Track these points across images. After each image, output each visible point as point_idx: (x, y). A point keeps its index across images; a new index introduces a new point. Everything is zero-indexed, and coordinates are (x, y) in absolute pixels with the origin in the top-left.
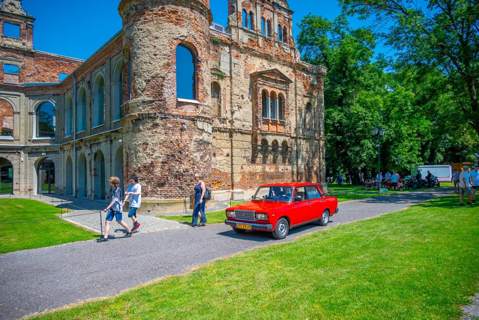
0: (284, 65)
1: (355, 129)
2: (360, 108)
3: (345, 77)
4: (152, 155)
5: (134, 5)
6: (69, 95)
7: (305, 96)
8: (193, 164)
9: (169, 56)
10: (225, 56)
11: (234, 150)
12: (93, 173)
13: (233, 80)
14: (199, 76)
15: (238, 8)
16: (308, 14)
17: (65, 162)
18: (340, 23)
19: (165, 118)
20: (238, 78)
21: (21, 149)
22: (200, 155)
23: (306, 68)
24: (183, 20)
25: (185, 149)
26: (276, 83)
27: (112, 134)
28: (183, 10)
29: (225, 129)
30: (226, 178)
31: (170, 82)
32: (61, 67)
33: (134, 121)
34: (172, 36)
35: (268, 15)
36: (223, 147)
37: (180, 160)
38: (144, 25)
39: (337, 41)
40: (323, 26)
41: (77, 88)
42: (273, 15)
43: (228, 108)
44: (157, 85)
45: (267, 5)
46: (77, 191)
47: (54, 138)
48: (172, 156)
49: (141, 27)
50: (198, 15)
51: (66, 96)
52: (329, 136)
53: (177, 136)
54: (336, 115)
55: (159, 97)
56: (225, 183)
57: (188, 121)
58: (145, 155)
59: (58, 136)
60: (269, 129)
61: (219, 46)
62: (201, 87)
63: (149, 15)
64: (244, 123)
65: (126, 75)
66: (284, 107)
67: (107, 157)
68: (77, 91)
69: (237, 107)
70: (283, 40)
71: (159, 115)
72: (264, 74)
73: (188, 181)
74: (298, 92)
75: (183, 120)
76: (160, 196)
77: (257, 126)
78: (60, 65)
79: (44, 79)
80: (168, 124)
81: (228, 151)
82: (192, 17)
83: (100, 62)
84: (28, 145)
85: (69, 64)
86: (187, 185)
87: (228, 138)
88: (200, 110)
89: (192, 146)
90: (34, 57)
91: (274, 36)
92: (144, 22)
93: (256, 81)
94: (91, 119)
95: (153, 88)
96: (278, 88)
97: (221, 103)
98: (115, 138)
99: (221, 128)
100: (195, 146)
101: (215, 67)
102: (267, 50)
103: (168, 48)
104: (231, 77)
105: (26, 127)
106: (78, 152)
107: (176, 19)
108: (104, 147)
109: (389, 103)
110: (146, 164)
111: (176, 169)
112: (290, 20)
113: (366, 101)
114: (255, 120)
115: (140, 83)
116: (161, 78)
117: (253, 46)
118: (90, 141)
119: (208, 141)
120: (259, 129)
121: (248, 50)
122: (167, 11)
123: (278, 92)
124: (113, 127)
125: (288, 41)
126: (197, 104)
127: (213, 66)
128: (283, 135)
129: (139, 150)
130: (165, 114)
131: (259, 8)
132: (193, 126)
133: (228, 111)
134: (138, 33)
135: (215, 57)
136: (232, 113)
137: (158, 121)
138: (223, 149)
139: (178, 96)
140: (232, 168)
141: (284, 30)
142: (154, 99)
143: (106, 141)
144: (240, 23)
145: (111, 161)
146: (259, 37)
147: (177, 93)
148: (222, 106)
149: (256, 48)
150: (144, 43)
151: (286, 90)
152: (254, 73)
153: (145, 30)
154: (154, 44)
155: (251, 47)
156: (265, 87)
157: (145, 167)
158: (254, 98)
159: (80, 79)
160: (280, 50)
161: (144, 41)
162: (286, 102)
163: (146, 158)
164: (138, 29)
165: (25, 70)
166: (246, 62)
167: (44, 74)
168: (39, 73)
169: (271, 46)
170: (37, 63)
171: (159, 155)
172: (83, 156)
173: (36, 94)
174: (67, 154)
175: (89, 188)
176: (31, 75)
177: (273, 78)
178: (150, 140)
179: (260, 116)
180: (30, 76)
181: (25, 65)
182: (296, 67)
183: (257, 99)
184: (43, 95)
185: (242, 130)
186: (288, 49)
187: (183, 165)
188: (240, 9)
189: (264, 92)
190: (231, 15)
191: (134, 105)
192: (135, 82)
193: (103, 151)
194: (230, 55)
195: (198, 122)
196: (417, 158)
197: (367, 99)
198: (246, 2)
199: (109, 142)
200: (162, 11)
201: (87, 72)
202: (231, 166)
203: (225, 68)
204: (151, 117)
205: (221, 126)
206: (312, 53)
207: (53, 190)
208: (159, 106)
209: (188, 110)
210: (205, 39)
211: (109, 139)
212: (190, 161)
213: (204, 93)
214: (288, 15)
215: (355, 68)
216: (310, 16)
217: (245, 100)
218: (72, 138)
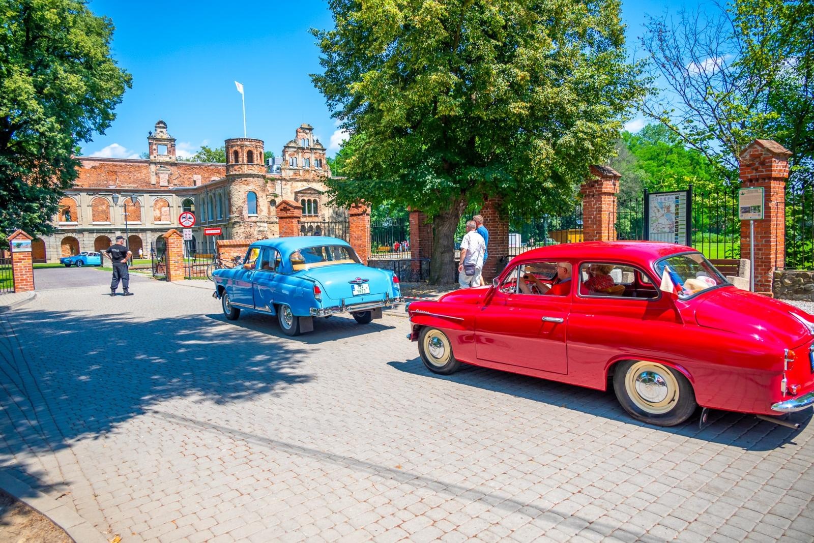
0: (317, 183)
9: (244, 198)
10: (278, 186)
14: (258, 204)
15: (286, 159)
17: (202, 237)
20: (286, 195)
24: (250, 183)
26: (311, 194)
27: (227, 225)
28: (249, 179)
31: (245, 209)
33: (233, 223)
34: (246, 190)
35: (307, 156)
42: (311, 155)
45: (306, 151)
50: (256, 179)
51: (200, 196)
53: (249, 229)
60: (306, 220)
61: (275, 181)
62: (258, 209)
63: (236, 183)
66: (318, 207)
68: (207, 196)
70: (319, 168)
71: (241, 221)
72: (302, 191)
75: (251, 223)
78: (193, 169)
79: (184, 180)
80: (245, 225)
82: (254, 181)
83: (219, 185)
84: (179, 227)
88: (259, 218)
89: (255, 233)
90: (177, 166)
91: (311, 167)
92: (234, 185)
93: (297, 196)
95: (239, 211)
96: (313, 197)
98: (227, 228)
99: (276, 222)
100: (257, 233)
101: (273, 192)
102: (306, 176)
103: (244, 195)
104: (282, 196)
107: (247, 183)
112: (324, 154)
116: (242, 207)
119: (264, 230)
121: (292, 180)
123: (312, 199)
125: (323, 167)
126: (257, 216)
130: (244, 221)
131: (300, 154)
132: (256, 225)
135: (272, 187)
137: (241, 224)
139: (249, 213)
142: (239, 215)
143: (224, 228)
144: (287, 166)
146: (301, 170)
149: (298, 177)
151: (318, 197)
152: (297, 191)
153: (235, 188)
154: (238, 194)
155: (294, 177)
156: (303, 198)
159: (209, 190)
160: (316, 174)
161: (234, 192)
162: (318, 204)
164: (232, 187)
165: (172, 176)
166: (292, 187)
167: (184, 177)
168: (181, 176)
169: (309, 173)
170: (179, 170)
173: (182, 195)
174: (203, 232)
176: (176, 179)
177: (309, 192)
178: (238, 231)
179: (301, 214)
184: (186, 195)
186: (322, 172)
189: (303, 201)
191: (232, 217)
192: (232, 208)
194: (282, 185)
195: (258, 223)
198: (291, 154)
200: (241, 181)
201: (214, 187)
203: (278, 192)
208: (242, 218)
209: (253, 219)
210: (260, 188)
213: (261, 210)
214: (322, 152)
218: (205, 223)
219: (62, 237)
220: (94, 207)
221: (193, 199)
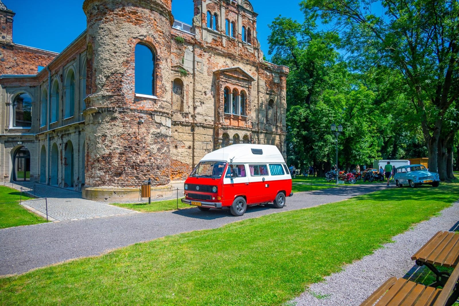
0: (247, 64)
1: (319, 125)
2: (325, 105)
3: (311, 76)
4: (110, 146)
5: (96, 5)
6: (45, 87)
7: (267, 94)
8: (150, 156)
9: (128, 54)
10: (188, 54)
11: (196, 143)
12: (63, 162)
13: (196, 77)
14: (158, 74)
15: (203, 10)
16: (278, 16)
17: (40, 151)
18: (309, 25)
19: (124, 112)
20: (201, 75)
22: (158, 147)
23: (269, 67)
24: (142, 21)
25: (142, 141)
26: (238, 80)
27: (80, 126)
28: (142, 11)
29: (186, 123)
30: (188, 168)
31: (129, 78)
32: (40, 60)
33: (94, 114)
34: (132, 35)
35: (232, 17)
36: (185, 139)
37: (137, 151)
38: (105, 24)
39: (306, 42)
40: (293, 28)
41: (51, 81)
42: (238, 17)
43: (191, 103)
44: (117, 81)
45: (232, 7)
46: (49, 179)
47: (30, 128)
48: (129, 147)
49: (102, 25)
50: (157, 16)
51: (42, 88)
52: (295, 131)
53: (135, 129)
54: (303, 112)
55: (118, 92)
56: (186, 173)
57: (145, 115)
58: (104, 146)
59: (34, 126)
60: (230, 124)
61: (183, 45)
62: (159, 84)
63: (110, 15)
64: (206, 118)
65: (89, 71)
66: (246, 103)
67: (75, 147)
68: (51, 83)
69: (200, 103)
70: (246, 41)
71: (118, 109)
72: (227, 72)
73: (144, 171)
74: (261, 89)
75: (140, 114)
76: (117, 185)
77: (219, 120)
78: (39, 59)
79: (23, 71)
80: (126, 117)
81: (190, 143)
82: (152, 18)
83: (71, 56)
84: (5, 134)
85: (48, 57)
86: (143, 175)
87: (190, 132)
88: (158, 105)
89: (149, 139)
90: (13, 50)
91: (238, 37)
92: (105, 21)
93: (218, 79)
94: (62, 110)
95: (112, 83)
96: (240, 86)
97: (183, 99)
98: (83, 129)
99: (183, 122)
100: (153, 139)
101: (179, 65)
102: (230, 49)
103: (128, 46)
104: (194, 74)
105: (3, 116)
106: (51, 141)
107: (136, 19)
108: (73, 138)
109: (351, 102)
110: (104, 154)
111: (133, 160)
112: (254, 22)
113: (330, 99)
114: (217, 115)
115: (101, 78)
116: (120, 75)
117: (217, 45)
118: (61, 131)
119: (166, 134)
120: (220, 124)
121: (210, 49)
122: (127, 12)
123: (240, 89)
124: (81, 118)
125: (252, 41)
126: (156, 100)
127: (177, 63)
128: (244, 130)
129: (98, 142)
130: (124, 108)
131: (223, 10)
132: (151, 119)
133: (191, 107)
134: (99, 31)
135: (178, 55)
136: (195, 108)
137: (116, 115)
138: (184, 142)
139: (137, 91)
140: (193, 159)
141: (248, 31)
142: (113, 94)
143: (75, 132)
144: (204, 24)
145: (79, 151)
146: (223, 37)
147: (135, 89)
148: (185, 101)
149: (220, 48)
150: (105, 41)
151: (248, 88)
152: (218, 71)
153: (106, 29)
154: (114, 43)
155: (214, 46)
156: (227, 85)
157: (103, 157)
158: (216, 95)
159: (54, 73)
160: (243, 50)
161: (104, 39)
162: (248, 98)
163: (104, 150)
164: (100, 28)
165: (4, 63)
166: (209, 61)
167: (23, 66)
168: (18, 65)
169: (235, 46)
170: (16, 56)
171: (117, 146)
172: (55, 145)
173: (14, 86)
174: (41, 143)
175: (60, 176)
176: (10, 67)
177: (236, 76)
178: (108, 132)
179: (222, 112)
180: (8, 68)
181: (4, 57)
182: (259, 67)
183: (220, 95)
184: (20, 86)
185: (203, 124)
186: (251, 49)
187: (139, 156)
188: (205, 10)
189: (227, 90)
190: (196, 16)
191: (94, 99)
192: (96, 77)
193: (73, 142)
194: (194, 54)
195: (155, 116)
196: (377, 153)
197: (331, 98)
198: (211, 4)
199: (77, 133)
200: (123, 12)
201: (60, 65)
202: (192, 158)
203: (188, 66)
204: (110, 111)
205: (184, 120)
206: (282, 53)
207: (28, 178)
208: (118, 101)
209: (146, 104)
210: (164, 38)
211: (77, 130)
212: (146, 152)
213: (163, 89)
214: (252, 17)
215: (322, 68)
216: (281, 18)
217: (208, 96)
218: (46, 129)
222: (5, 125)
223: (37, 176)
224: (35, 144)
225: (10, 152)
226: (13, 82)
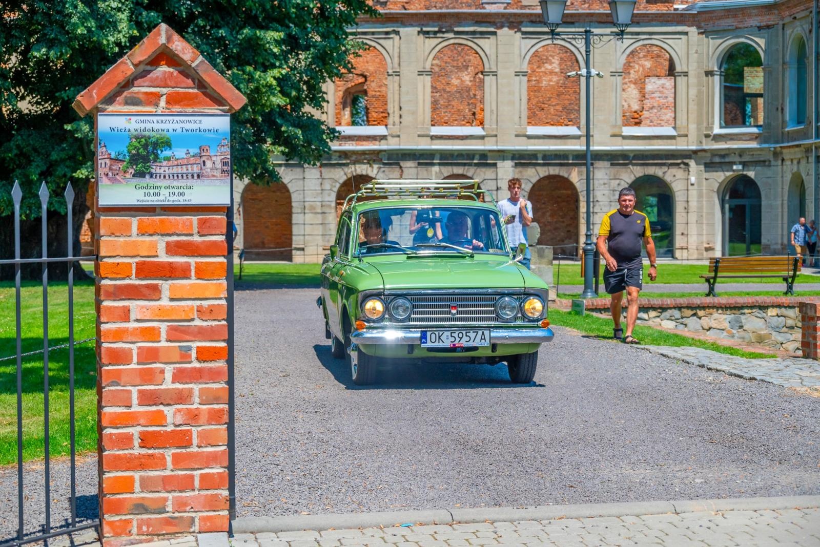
6: (798, 30)
17: (786, 188)
21: (689, 157)
51: (788, 32)
59: (769, 124)
84: (705, 147)
105: (699, 104)
173: (722, 28)
174: (790, 168)
184: (737, 28)
218: (805, 135)
219: (340, 175)
220: (437, 75)
221: (760, 43)
222: (705, 124)
223: (779, 247)
224: (772, 167)
225: (715, 190)
226: (720, 18)
